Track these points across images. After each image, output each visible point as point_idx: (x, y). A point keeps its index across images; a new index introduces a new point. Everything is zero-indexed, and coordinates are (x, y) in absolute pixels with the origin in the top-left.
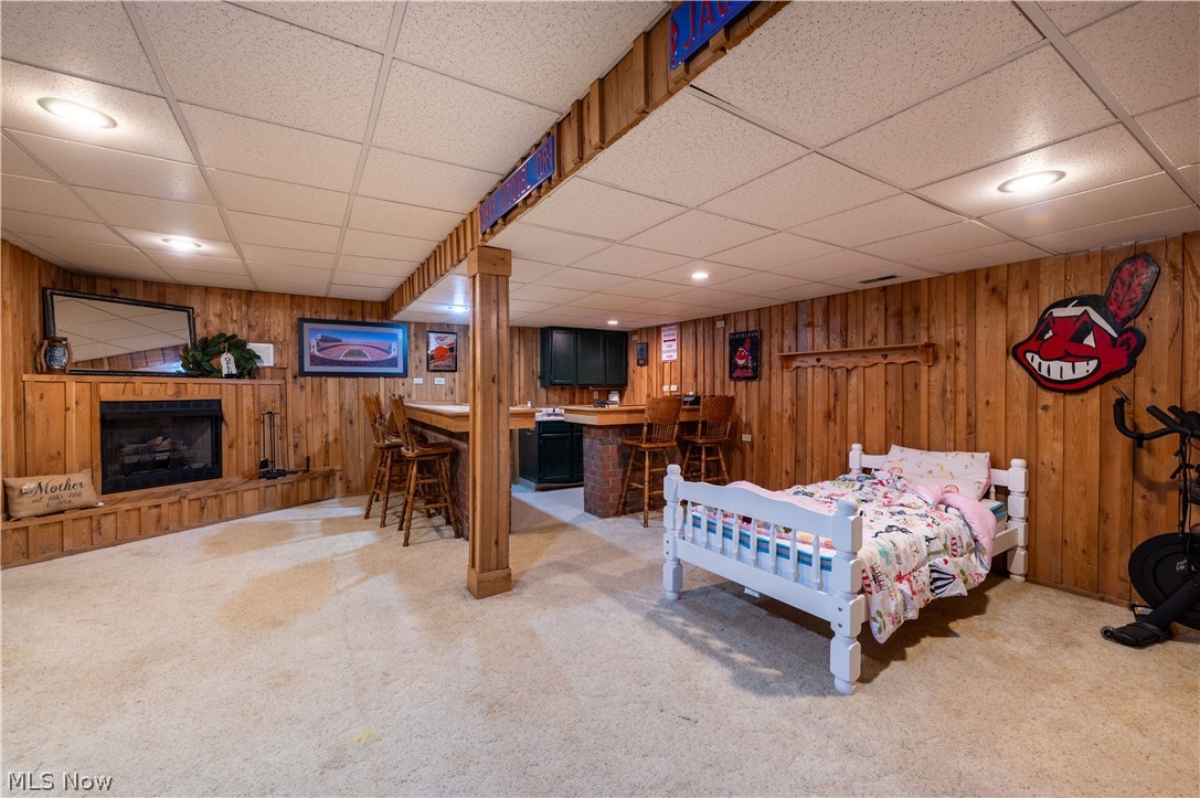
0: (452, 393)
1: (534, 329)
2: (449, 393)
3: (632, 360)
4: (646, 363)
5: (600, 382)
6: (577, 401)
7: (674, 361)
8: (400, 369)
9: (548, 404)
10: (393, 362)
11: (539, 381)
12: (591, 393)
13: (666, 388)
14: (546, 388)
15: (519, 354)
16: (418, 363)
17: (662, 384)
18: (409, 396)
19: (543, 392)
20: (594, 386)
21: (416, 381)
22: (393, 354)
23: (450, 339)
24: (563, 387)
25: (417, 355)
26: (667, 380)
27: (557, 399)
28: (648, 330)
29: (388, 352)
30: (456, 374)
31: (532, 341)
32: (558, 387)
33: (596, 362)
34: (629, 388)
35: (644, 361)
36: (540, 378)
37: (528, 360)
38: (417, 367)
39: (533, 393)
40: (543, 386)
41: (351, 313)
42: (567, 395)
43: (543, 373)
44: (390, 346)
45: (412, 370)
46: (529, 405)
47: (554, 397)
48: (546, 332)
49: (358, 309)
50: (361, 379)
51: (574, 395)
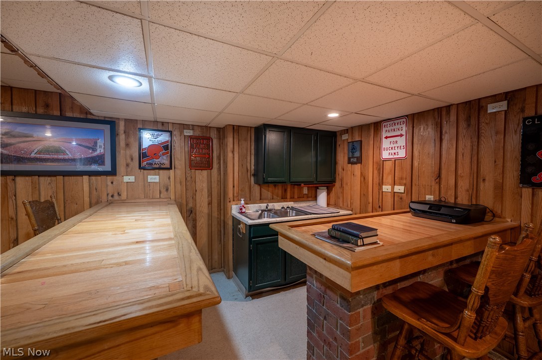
0: (167, 190)
1: (248, 128)
2: (163, 190)
3: (342, 157)
4: (359, 161)
5: (311, 179)
6: (288, 196)
7: (400, 159)
8: (108, 167)
9: (261, 200)
10: (99, 160)
11: (252, 178)
12: (301, 189)
13: (386, 188)
14: (259, 185)
15: (233, 152)
16: (129, 160)
17: (381, 184)
18: (119, 194)
19: (256, 189)
20: (306, 183)
21: (127, 179)
22: (99, 151)
23: (164, 138)
24: (275, 184)
25: (128, 152)
26: (388, 178)
27: (269, 195)
28: (363, 128)
29: (94, 150)
30: (172, 172)
31: (246, 140)
32: (271, 185)
33: (308, 159)
34: (338, 184)
35: (356, 159)
36: (254, 175)
37: (242, 158)
38: (127, 165)
39: (247, 190)
40: (257, 182)
41: (47, 106)
42: (279, 190)
43: (256, 170)
44: (96, 143)
45: (121, 168)
46: (243, 202)
47: (267, 193)
48: (260, 131)
49: (55, 102)
50: (60, 178)
51: (286, 190)
